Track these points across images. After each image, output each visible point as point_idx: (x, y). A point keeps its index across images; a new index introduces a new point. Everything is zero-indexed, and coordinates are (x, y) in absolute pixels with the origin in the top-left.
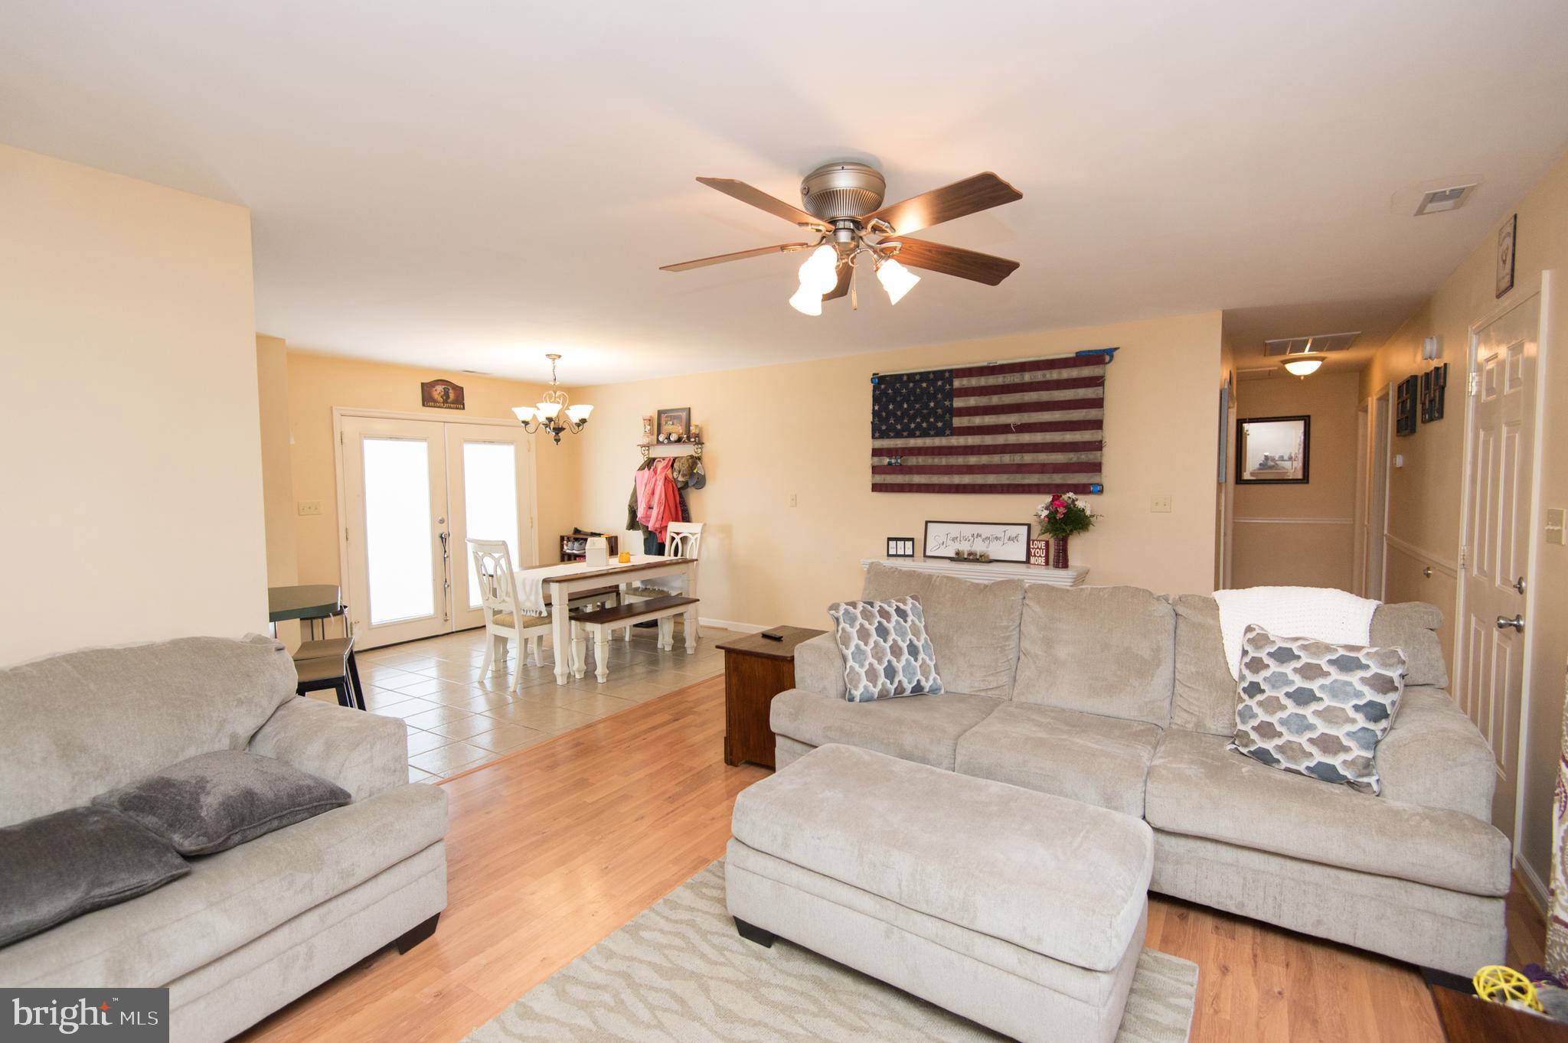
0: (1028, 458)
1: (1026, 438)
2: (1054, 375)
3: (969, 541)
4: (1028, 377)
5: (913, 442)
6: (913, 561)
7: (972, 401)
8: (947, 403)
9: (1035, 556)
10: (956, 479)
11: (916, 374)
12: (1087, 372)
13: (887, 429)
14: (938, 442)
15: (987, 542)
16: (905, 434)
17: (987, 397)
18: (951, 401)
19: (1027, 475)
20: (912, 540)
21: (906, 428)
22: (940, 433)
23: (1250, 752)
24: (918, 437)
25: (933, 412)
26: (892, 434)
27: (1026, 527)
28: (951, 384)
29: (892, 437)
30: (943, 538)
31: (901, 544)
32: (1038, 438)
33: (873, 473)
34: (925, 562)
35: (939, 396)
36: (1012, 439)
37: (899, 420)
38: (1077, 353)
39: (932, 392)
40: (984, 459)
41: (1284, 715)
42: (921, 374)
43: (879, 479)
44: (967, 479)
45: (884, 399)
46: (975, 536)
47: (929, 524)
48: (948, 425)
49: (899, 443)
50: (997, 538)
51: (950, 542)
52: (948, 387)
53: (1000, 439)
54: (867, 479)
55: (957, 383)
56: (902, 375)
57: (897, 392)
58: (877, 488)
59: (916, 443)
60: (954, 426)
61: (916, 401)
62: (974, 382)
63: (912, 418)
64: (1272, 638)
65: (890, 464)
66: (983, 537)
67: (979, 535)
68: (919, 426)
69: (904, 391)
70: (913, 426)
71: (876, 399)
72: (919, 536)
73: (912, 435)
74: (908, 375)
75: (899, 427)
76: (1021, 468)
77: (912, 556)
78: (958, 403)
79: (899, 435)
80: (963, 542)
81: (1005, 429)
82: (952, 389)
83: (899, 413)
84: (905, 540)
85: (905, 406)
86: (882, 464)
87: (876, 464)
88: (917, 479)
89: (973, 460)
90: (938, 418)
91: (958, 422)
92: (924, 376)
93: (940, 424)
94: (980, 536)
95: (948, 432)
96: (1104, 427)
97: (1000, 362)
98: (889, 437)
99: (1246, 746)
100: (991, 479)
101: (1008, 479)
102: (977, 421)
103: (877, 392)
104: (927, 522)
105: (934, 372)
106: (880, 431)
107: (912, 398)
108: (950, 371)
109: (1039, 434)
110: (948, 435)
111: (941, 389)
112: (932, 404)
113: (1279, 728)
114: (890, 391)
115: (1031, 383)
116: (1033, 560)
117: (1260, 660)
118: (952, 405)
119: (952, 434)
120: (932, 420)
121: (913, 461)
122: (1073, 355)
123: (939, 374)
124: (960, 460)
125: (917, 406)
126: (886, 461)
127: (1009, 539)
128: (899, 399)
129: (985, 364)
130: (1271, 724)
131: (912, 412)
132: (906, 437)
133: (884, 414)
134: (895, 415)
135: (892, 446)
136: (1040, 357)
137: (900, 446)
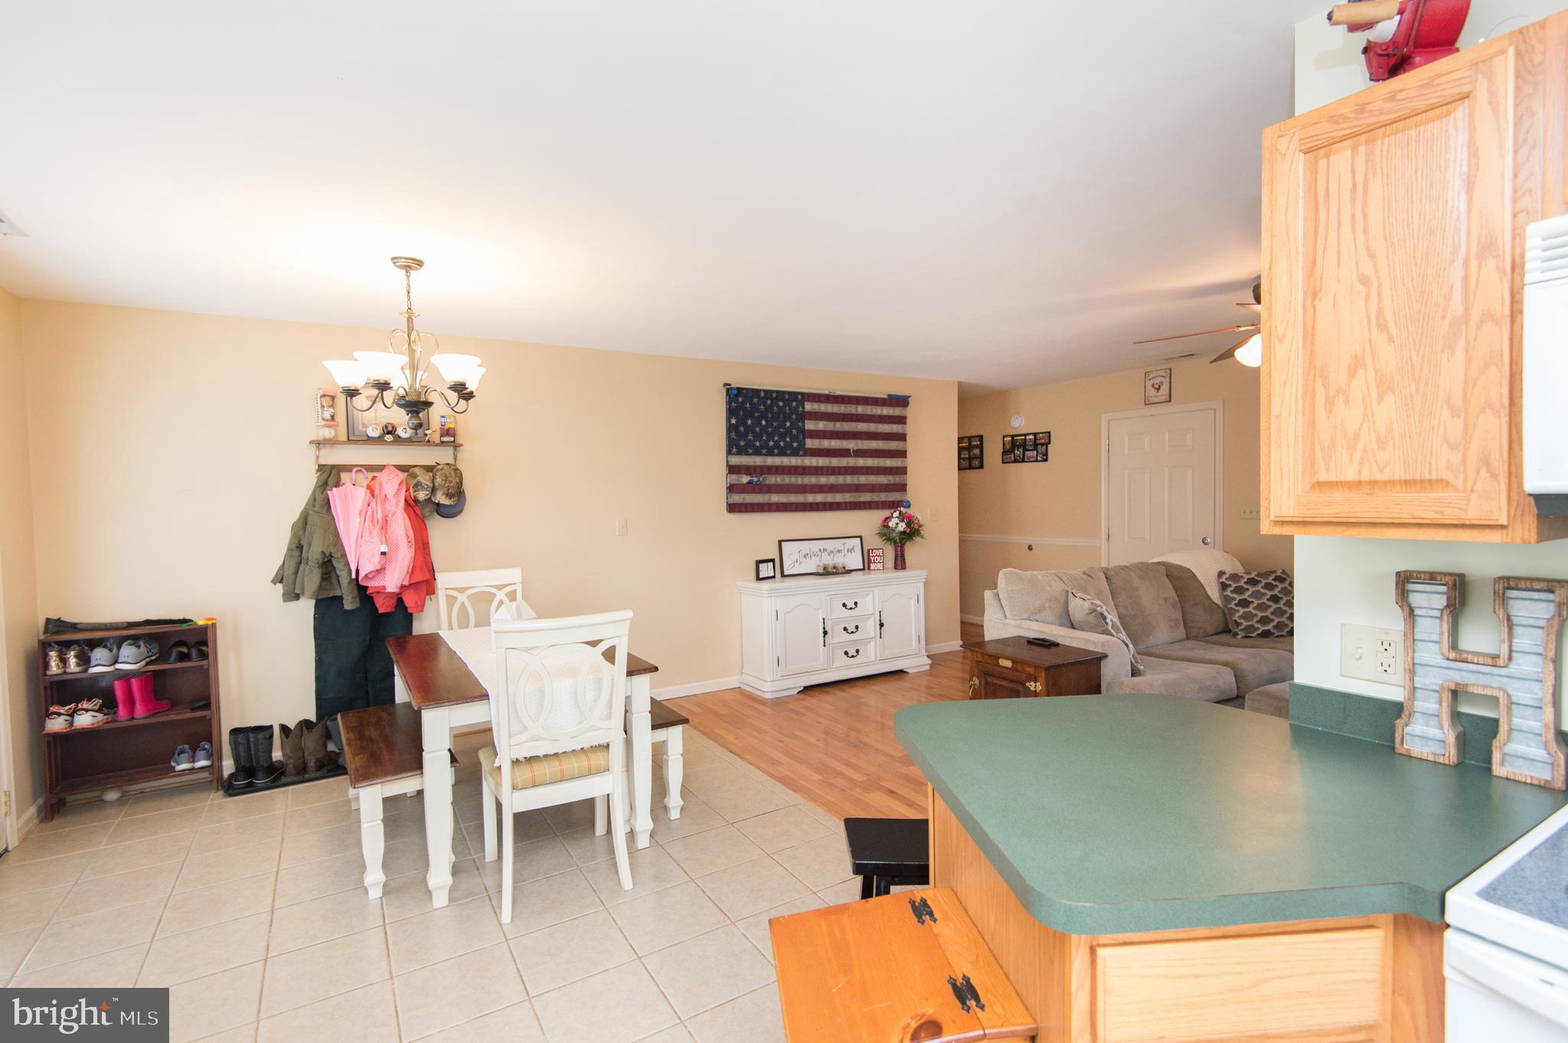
0: (863, 479)
1: (861, 462)
2: (878, 411)
3: (818, 556)
4: (860, 409)
5: (771, 461)
6: (775, 582)
7: (821, 425)
8: (800, 424)
9: (874, 562)
10: (811, 498)
11: (773, 391)
12: (896, 411)
13: (745, 445)
14: (794, 461)
15: (832, 556)
16: (764, 451)
18: (804, 423)
19: (862, 494)
20: (773, 561)
21: (765, 445)
22: (795, 453)
23: (1258, 634)
24: (777, 455)
25: (789, 431)
26: (751, 451)
27: (859, 539)
28: (803, 407)
29: (751, 454)
30: (796, 556)
32: (870, 462)
33: (728, 492)
34: (782, 582)
35: (794, 417)
36: (851, 462)
37: (757, 437)
38: (889, 395)
39: (788, 412)
40: (832, 480)
41: (1272, 610)
42: (778, 392)
43: (737, 498)
44: (819, 498)
45: (741, 413)
46: (822, 550)
47: (781, 544)
48: (802, 445)
49: (758, 460)
50: (839, 551)
51: (802, 559)
52: (801, 409)
53: (844, 462)
54: (722, 498)
55: (808, 406)
56: (759, 391)
57: (754, 407)
58: (732, 508)
59: (774, 462)
60: (806, 447)
61: (774, 419)
62: (823, 408)
63: (770, 436)
64: (1240, 575)
65: (750, 483)
66: (828, 550)
67: (825, 550)
68: (776, 445)
69: (762, 407)
70: (771, 444)
71: (731, 412)
72: (776, 556)
73: (770, 453)
74: (766, 391)
75: (758, 444)
76: (858, 488)
77: (774, 577)
78: (810, 425)
79: (757, 452)
80: (813, 557)
81: (844, 453)
82: (803, 411)
83: (758, 430)
84: (767, 561)
85: (764, 423)
86: (739, 483)
87: (734, 482)
88: (776, 498)
89: (823, 480)
90: (794, 438)
91: (810, 443)
92: (780, 394)
93: (795, 445)
95: (801, 453)
96: (908, 456)
97: (838, 393)
98: (747, 454)
99: (1253, 632)
100: (839, 498)
101: (850, 497)
102: (826, 444)
103: (734, 404)
104: (780, 542)
105: (789, 393)
106: (738, 447)
107: (770, 416)
108: (803, 394)
109: (869, 459)
110: (802, 456)
111: (794, 410)
112: (788, 424)
113: (1272, 617)
114: (748, 405)
115: (863, 415)
116: (873, 566)
117: (1241, 587)
118: (804, 426)
119: (805, 455)
120: (788, 439)
121: (772, 480)
122: (886, 397)
123: (794, 395)
124: (812, 480)
125: (775, 424)
126: (745, 479)
127: (848, 551)
128: (756, 415)
129: (826, 392)
130: (1267, 617)
131: (770, 430)
132: (764, 455)
133: (742, 429)
134: (754, 432)
135: (751, 464)
136: (865, 393)
137: (758, 464)
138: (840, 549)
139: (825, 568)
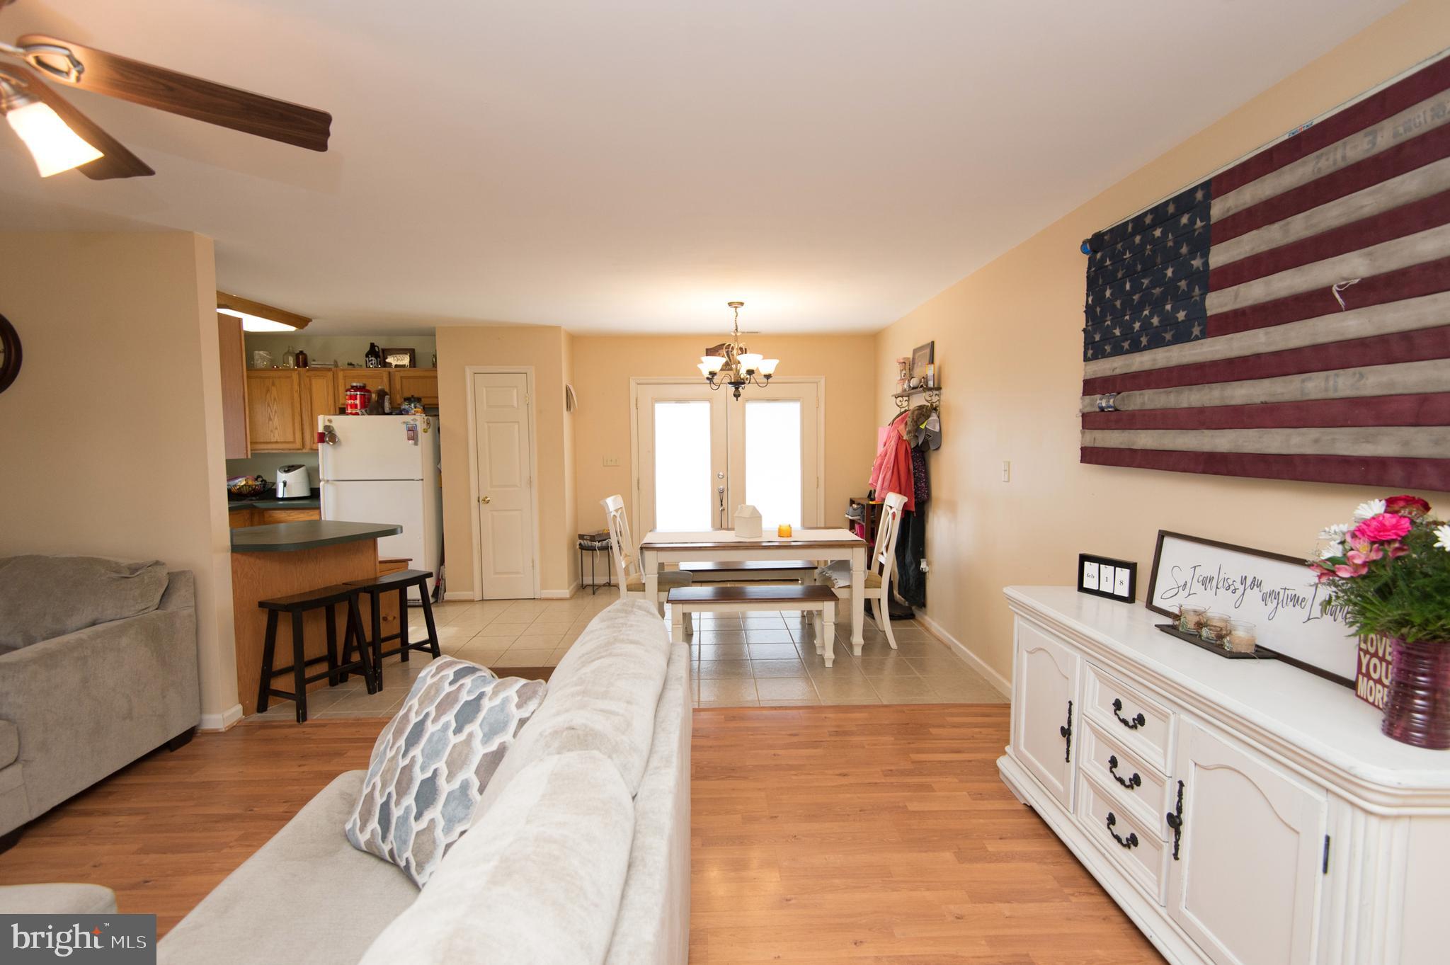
3: (1234, 592)
5: (1139, 362)
7: (1247, 245)
8: (1197, 263)
11: (1149, 213)
14: (1178, 354)
15: (1272, 606)
16: (1127, 345)
17: (1276, 226)
18: (1206, 255)
20: (1132, 567)
21: (1127, 333)
22: (1183, 336)
24: (1145, 348)
25: (1171, 289)
26: (1109, 349)
28: (1207, 215)
29: (1109, 356)
30: (1185, 575)
31: (1107, 570)
33: (1084, 427)
35: (1184, 249)
36: (1331, 327)
37: (1118, 317)
39: (1171, 244)
40: (1265, 390)
43: (1090, 438)
44: (1227, 441)
45: (1101, 282)
46: (1249, 582)
47: (1168, 541)
48: (1198, 310)
49: (1118, 364)
51: (1199, 587)
52: (1199, 224)
54: (1072, 438)
55: (1220, 208)
56: (1127, 225)
57: (1117, 260)
58: (1090, 455)
59: (1142, 363)
60: (1209, 313)
61: (1144, 271)
62: (1249, 195)
63: (1138, 310)
65: (1103, 408)
66: (1266, 588)
67: (1256, 583)
68: (1147, 326)
69: (1128, 254)
70: (1138, 326)
71: (1091, 284)
72: (1144, 560)
73: (1136, 345)
75: (1118, 332)
77: (1129, 600)
78: (1219, 256)
79: (1117, 348)
80: (1221, 591)
82: (1208, 226)
83: (1119, 303)
84: (1116, 564)
85: (1128, 286)
86: (1094, 409)
87: (1088, 409)
88: (1143, 440)
89: (1241, 393)
90: (1181, 300)
91: (1218, 302)
93: (1183, 315)
94: (1259, 585)
95: (1196, 331)
98: (1104, 355)
102: (1255, 292)
104: (1162, 535)
106: (1094, 344)
107: (1139, 267)
108: (1204, 186)
110: (1197, 338)
111: (1188, 233)
112: (1171, 271)
114: (1109, 261)
118: (1206, 264)
119: (1205, 334)
120: (1169, 307)
121: (1136, 401)
123: (1185, 202)
124: (1216, 395)
125: (1147, 282)
126: (1100, 402)
128: (1119, 274)
131: (1137, 297)
132: (1128, 352)
133: (1099, 311)
134: (1113, 309)
135: (1108, 373)
137: (1118, 372)
138: (1300, 593)
139: (1200, 625)
